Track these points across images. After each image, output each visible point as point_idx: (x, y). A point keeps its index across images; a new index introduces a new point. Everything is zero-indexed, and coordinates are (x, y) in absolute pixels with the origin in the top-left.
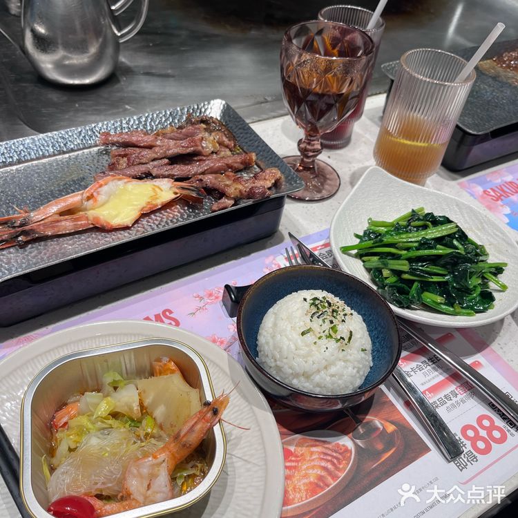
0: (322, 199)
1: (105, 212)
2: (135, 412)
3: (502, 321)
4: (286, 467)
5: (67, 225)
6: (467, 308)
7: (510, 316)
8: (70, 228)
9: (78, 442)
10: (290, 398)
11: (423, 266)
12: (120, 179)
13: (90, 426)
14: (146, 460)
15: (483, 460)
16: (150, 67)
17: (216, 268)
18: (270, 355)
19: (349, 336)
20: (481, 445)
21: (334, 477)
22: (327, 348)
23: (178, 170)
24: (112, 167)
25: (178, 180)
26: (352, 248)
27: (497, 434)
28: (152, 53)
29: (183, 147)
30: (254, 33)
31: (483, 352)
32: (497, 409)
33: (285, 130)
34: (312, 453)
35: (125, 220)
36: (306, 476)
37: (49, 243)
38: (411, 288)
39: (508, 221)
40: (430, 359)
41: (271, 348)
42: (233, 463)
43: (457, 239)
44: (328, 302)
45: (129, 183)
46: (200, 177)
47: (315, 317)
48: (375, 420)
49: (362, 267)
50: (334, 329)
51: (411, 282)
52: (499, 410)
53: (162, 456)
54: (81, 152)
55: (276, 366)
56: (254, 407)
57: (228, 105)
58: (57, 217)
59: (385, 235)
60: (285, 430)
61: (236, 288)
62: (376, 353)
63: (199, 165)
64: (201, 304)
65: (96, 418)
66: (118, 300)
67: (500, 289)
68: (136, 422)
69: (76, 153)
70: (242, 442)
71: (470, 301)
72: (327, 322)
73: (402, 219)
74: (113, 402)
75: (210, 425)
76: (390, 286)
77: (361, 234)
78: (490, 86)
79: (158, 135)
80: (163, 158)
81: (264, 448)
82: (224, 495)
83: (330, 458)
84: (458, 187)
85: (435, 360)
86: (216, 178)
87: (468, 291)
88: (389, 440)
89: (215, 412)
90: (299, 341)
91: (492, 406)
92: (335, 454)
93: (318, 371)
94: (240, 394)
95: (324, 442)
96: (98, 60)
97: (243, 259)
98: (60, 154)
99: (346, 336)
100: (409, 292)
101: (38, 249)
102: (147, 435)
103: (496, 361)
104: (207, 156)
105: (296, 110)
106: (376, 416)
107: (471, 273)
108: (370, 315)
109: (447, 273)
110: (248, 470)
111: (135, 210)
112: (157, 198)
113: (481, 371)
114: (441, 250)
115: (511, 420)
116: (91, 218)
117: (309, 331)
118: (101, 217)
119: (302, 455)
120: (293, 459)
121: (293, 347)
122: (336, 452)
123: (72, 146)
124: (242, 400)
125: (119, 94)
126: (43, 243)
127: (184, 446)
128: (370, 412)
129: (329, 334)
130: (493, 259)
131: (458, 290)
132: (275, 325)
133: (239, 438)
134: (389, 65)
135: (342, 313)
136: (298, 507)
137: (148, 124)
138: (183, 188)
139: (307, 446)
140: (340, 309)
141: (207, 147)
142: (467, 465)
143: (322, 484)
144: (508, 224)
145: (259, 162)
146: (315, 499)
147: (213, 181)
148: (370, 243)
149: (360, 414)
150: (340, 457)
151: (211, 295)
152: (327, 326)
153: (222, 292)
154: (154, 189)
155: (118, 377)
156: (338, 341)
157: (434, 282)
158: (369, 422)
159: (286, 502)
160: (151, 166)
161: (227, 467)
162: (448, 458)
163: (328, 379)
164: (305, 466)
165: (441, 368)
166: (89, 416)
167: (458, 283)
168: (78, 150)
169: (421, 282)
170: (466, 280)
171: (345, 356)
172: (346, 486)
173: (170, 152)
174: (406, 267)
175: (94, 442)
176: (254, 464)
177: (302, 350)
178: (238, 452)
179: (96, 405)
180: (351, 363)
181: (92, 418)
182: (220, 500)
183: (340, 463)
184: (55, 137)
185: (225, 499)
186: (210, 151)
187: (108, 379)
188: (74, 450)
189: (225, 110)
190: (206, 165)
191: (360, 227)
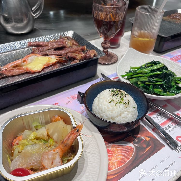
1: (30, 66)
2: (45, 136)
4: (109, 156)
5: (16, 71)
9: (22, 150)
10: (107, 128)
11: (153, 79)
12: (35, 55)
13: (27, 143)
14: (51, 152)
16: (46, 28)
17: (74, 88)
18: (98, 112)
19: (128, 102)
21: (128, 159)
22: (120, 107)
23: (57, 52)
24: (33, 53)
26: (125, 75)
29: (59, 45)
31: (180, 110)
34: (118, 150)
35: (38, 69)
36: (116, 159)
37: (9, 78)
38: (149, 87)
40: (160, 114)
41: (98, 110)
42: (86, 154)
43: (164, 69)
45: (39, 57)
47: (114, 96)
50: (122, 99)
51: (149, 85)
53: (57, 150)
54: (21, 50)
55: (101, 116)
56: (93, 133)
58: (12, 68)
59: (137, 71)
60: (106, 142)
63: (65, 51)
64: (70, 100)
65: (30, 140)
68: (46, 141)
69: (19, 50)
70: (89, 146)
71: (172, 90)
72: (119, 97)
74: (36, 133)
75: (76, 136)
76: (142, 87)
77: (128, 72)
80: (52, 49)
81: (98, 147)
82: (83, 167)
83: (125, 151)
85: (162, 114)
86: (72, 54)
87: (171, 87)
88: (148, 144)
90: (109, 105)
93: (117, 116)
94: (87, 128)
95: (122, 146)
96: (27, 24)
97: (84, 85)
98: (13, 51)
99: (127, 102)
101: (5, 80)
102: (50, 145)
104: (68, 48)
106: (142, 135)
107: (172, 80)
108: (135, 97)
110: (93, 156)
111: (42, 65)
112: (50, 61)
116: (25, 68)
117: (112, 101)
118: (29, 68)
119: (114, 151)
120: (110, 153)
122: (127, 149)
123: (18, 48)
124: (88, 130)
126: (7, 79)
127: (66, 145)
128: (139, 133)
129: (121, 102)
131: (167, 87)
132: (99, 101)
133: (88, 145)
134: (131, 19)
135: (124, 94)
136: (114, 171)
137: (46, 40)
138: (60, 58)
139: (116, 148)
141: (68, 45)
142: (180, 150)
143: (123, 161)
145: (88, 50)
146: (121, 167)
148: (132, 73)
149: (135, 135)
150: (129, 151)
151: (73, 97)
152: (119, 98)
153: (77, 96)
154: (49, 59)
155: (38, 124)
156: (124, 104)
157: (158, 85)
158: (139, 137)
159: (109, 169)
160: (47, 52)
161: (84, 156)
162: (173, 148)
163: (122, 119)
164: (116, 155)
165: (165, 117)
166: (27, 140)
167: (167, 84)
168: (20, 49)
169: (153, 85)
170: (170, 82)
171: (127, 110)
172: (133, 161)
173: (54, 46)
174: (147, 79)
175: (29, 149)
176: (95, 154)
177: (110, 108)
178: (88, 150)
179: (29, 135)
180: (130, 113)
181: (28, 140)
182: (82, 169)
183: (129, 153)
184: (11, 44)
185: (84, 169)
186: (69, 46)
187: (34, 125)
188: (21, 152)
189: (74, 35)
190: (68, 51)
191: (127, 70)
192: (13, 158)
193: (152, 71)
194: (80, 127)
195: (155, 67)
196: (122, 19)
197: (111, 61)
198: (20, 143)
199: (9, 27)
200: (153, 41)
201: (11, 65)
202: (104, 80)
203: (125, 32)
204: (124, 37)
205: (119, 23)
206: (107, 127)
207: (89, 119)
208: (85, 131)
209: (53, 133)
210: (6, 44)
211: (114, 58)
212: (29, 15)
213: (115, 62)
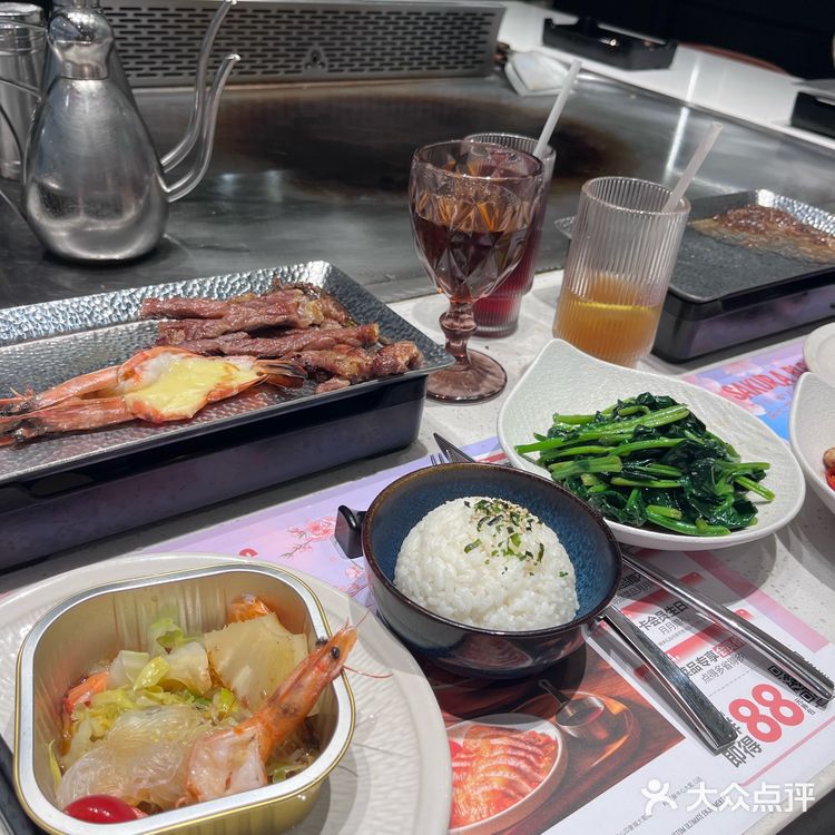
0: (481, 399)
2: (202, 678)
4: (454, 769)
5: (93, 414)
6: (721, 523)
9: (107, 728)
10: (454, 653)
11: (644, 465)
15: (770, 750)
16: (214, 240)
17: (323, 491)
18: (417, 592)
19: (538, 550)
20: (764, 728)
21: (533, 782)
22: (506, 569)
23: (262, 345)
24: (162, 342)
25: (261, 357)
26: (532, 448)
27: (786, 712)
28: (215, 223)
29: (269, 315)
31: (752, 596)
32: (782, 676)
33: (419, 315)
34: (493, 748)
36: (486, 781)
37: (65, 441)
38: (627, 497)
40: (668, 609)
41: (419, 579)
42: (364, 758)
43: (689, 429)
44: (502, 503)
46: (297, 353)
47: (485, 524)
48: (591, 697)
50: (515, 538)
51: (627, 490)
52: (787, 677)
53: (249, 731)
54: (114, 328)
55: (428, 605)
56: (395, 671)
57: (334, 268)
58: (78, 401)
59: (580, 430)
60: (447, 715)
62: (582, 586)
63: (294, 339)
64: (302, 541)
65: (137, 690)
66: (169, 538)
67: (763, 499)
68: (202, 698)
69: (106, 330)
70: (378, 725)
71: (720, 514)
72: (504, 531)
73: (607, 412)
74: (166, 664)
75: (327, 677)
76: (597, 496)
77: (545, 434)
78: (712, 248)
80: (240, 331)
81: (415, 729)
82: (352, 806)
83: (522, 754)
85: (679, 610)
86: (320, 355)
87: (715, 500)
88: (615, 726)
89: (336, 656)
90: (462, 560)
91: (775, 672)
92: (530, 748)
93: (495, 607)
94: (371, 654)
95: (512, 731)
96: (138, 223)
97: (364, 479)
98: (81, 330)
99: (535, 551)
100: (625, 503)
101: (46, 449)
102: (222, 715)
103: (771, 608)
104: (306, 329)
105: (435, 261)
106: (591, 691)
107: (717, 474)
108: (569, 535)
109: (679, 474)
110: (391, 765)
111: (198, 393)
115: (806, 690)
116: (130, 403)
117: (477, 543)
118: (147, 403)
119: (477, 750)
120: (463, 756)
121: (452, 570)
122: (531, 744)
123: (100, 319)
124: (374, 662)
126: (55, 442)
129: (509, 549)
131: (698, 498)
132: (423, 544)
134: (566, 222)
135: (525, 520)
136: (476, 828)
137: (215, 291)
138: (271, 366)
139: (485, 738)
140: (522, 514)
141: (306, 316)
142: (745, 757)
145: (385, 339)
146: (503, 816)
147: (317, 357)
148: (559, 441)
149: (566, 688)
150: (538, 751)
151: (316, 528)
152: (503, 536)
153: (334, 523)
154: (226, 368)
155: (174, 628)
156: (522, 558)
157: (661, 489)
158: (581, 700)
159: (454, 821)
160: (220, 342)
161: (355, 765)
162: (714, 746)
163: (511, 619)
164: (483, 767)
165: (688, 621)
166: (126, 690)
167: (698, 489)
168: (108, 325)
169: (642, 489)
170: (710, 482)
171: (535, 583)
172: (554, 795)
173: (251, 321)
174: (617, 467)
175: (135, 724)
176: (400, 755)
177: (465, 573)
178: (372, 741)
179: (137, 672)
180: (545, 594)
181: (129, 692)
182: (346, 813)
183: (540, 761)
184: (75, 306)
185: (354, 813)
186: (311, 322)
187: (158, 630)
188: (101, 738)
189: (329, 276)
190: (305, 340)
191: (542, 425)
192: (66, 759)
193: (639, 434)
195: (654, 420)
196: (525, 226)
197: (477, 389)
198: (100, 700)
200: (650, 314)
201: (74, 388)
202: (446, 461)
203: (538, 273)
204: (536, 295)
205: (514, 242)
206: (452, 648)
207: (378, 615)
208: (362, 663)
210: (54, 304)
211: (490, 377)
212: (147, 188)
213: (493, 395)
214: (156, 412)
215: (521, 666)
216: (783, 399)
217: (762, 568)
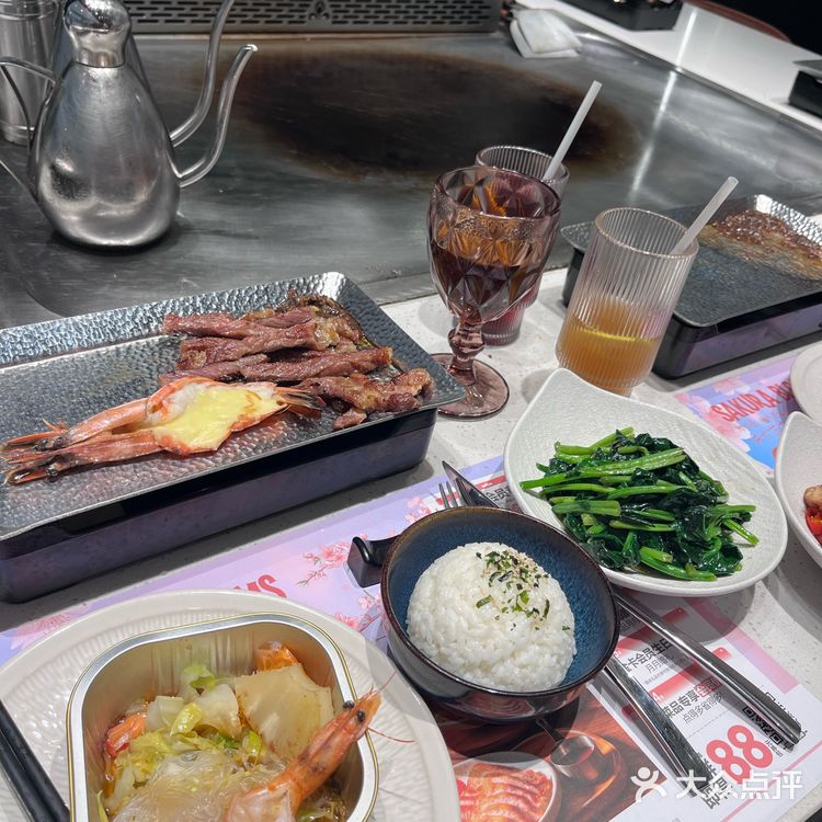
0: (484, 416)
1: (179, 429)
2: (234, 724)
3: (751, 588)
4: (462, 808)
5: (123, 447)
6: (705, 569)
7: (761, 583)
8: (127, 452)
9: (146, 772)
10: (461, 702)
11: (640, 509)
12: (199, 382)
13: (165, 748)
14: (260, 793)
16: (222, 222)
18: (430, 638)
19: (545, 607)
20: (737, 769)
22: (515, 626)
23: (282, 370)
24: (184, 365)
25: (281, 384)
26: (536, 483)
27: (757, 754)
28: (224, 203)
29: (288, 337)
30: (369, 179)
31: (732, 633)
32: (755, 717)
33: (424, 316)
34: (494, 786)
35: (208, 441)
36: (488, 819)
37: (96, 473)
38: (624, 541)
39: (749, 450)
40: (655, 646)
41: (432, 628)
42: (380, 801)
43: (684, 471)
44: (512, 557)
45: (213, 388)
46: (315, 380)
47: (496, 580)
48: (583, 735)
49: (551, 512)
50: (524, 596)
51: (624, 532)
52: (758, 718)
53: (282, 787)
54: (136, 342)
55: (440, 654)
56: (408, 716)
57: (348, 280)
58: (109, 436)
59: (581, 466)
60: (453, 752)
61: (372, 542)
62: (582, 635)
63: (312, 364)
64: (316, 568)
65: (174, 735)
66: (192, 562)
67: (747, 542)
68: (233, 741)
69: (128, 344)
70: (393, 769)
71: (708, 559)
72: (514, 586)
73: (604, 443)
74: (200, 709)
75: (354, 739)
76: (595, 539)
77: (547, 464)
78: (711, 261)
79: (248, 319)
80: (259, 353)
81: (427, 776)
83: (521, 793)
84: (676, 400)
85: (663, 648)
86: (337, 382)
87: (704, 545)
88: (605, 766)
89: (361, 718)
90: (473, 614)
91: (748, 713)
92: (528, 787)
93: (503, 660)
95: (511, 769)
97: (374, 501)
98: (103, 345)
99: (541, 607)
100: (622, 547)
102: (251, 760)
103: (748, 647)
104: (323, 351)
105: (450, 289)
106: (583, 730)
107: (707, 519)
108: (570, 580)
109: (673, 519)
110: (405, 810)
111: (223, 426)
112: (254, 410)
113: (729, 662)
114: (662, 487)
115: (776, 733)
116: (159, 437)
117: (489, 599)
118: (175, 437)
119: (480, 789)
120: (467, 795)
121: (465, 624)
122: (529, 783)
124: (389, 706)
125: (175, 261)
127: (315, 770)
128: (575, 724)
129: (517, 605)
130: (734, 500)
131: (690, 543)
132: (436, 593)
133: (389, 763)
134: (570, 230)
135: (533, 575)
138: (291, 396)
139: (486, 776)
140: (530, 568)
141: (324, 339)
144: (748, 453)
145: (398, 361)
147: (334, 386)
148: (560, 477)
149: (561, 726)
150: (535, 790)
151: (329, 554)
152: (513, 592)
154: (248, 396)
155: (206, 674)
156: (529, 614)
157: (655, 533)
158: (574, 739)
160: (241, 365)
163: (517, 671)
164: (484, 807)
165: (672, 659)
166: (163, 733)
167: (689, 533)
168: (130, 340)
169: (638, 532)
170: (701, 529)
171: (540, 637)
173: (270, 344)
174: (616, 511)
175: (174, 771)
176: (413, 800)
177: (479, 628)
179: (174, 716)
180: (549, 647)
181: (167, 736)
183: (536, 800)
184: (98, 320)
186: (327, 344)
187: (191, 675)
188: (143, 784)
189: (344, 287)
190: (323, 364)
191: (544, 455)
192: (111, 802)
193: (637, 479)
194: (370, 704)
195: (651, 462)
197: (481, 405)
198: (138, 744)
199: (71, 216)
201: (105, 421)
206: (458, 698)
209: (263, 712)
210: (78, 318)
211: (492, 391)
213: (496, 411)
214: (183, 445)
215: (524, 715)
216: (768, 421)
217: (741, 604)
